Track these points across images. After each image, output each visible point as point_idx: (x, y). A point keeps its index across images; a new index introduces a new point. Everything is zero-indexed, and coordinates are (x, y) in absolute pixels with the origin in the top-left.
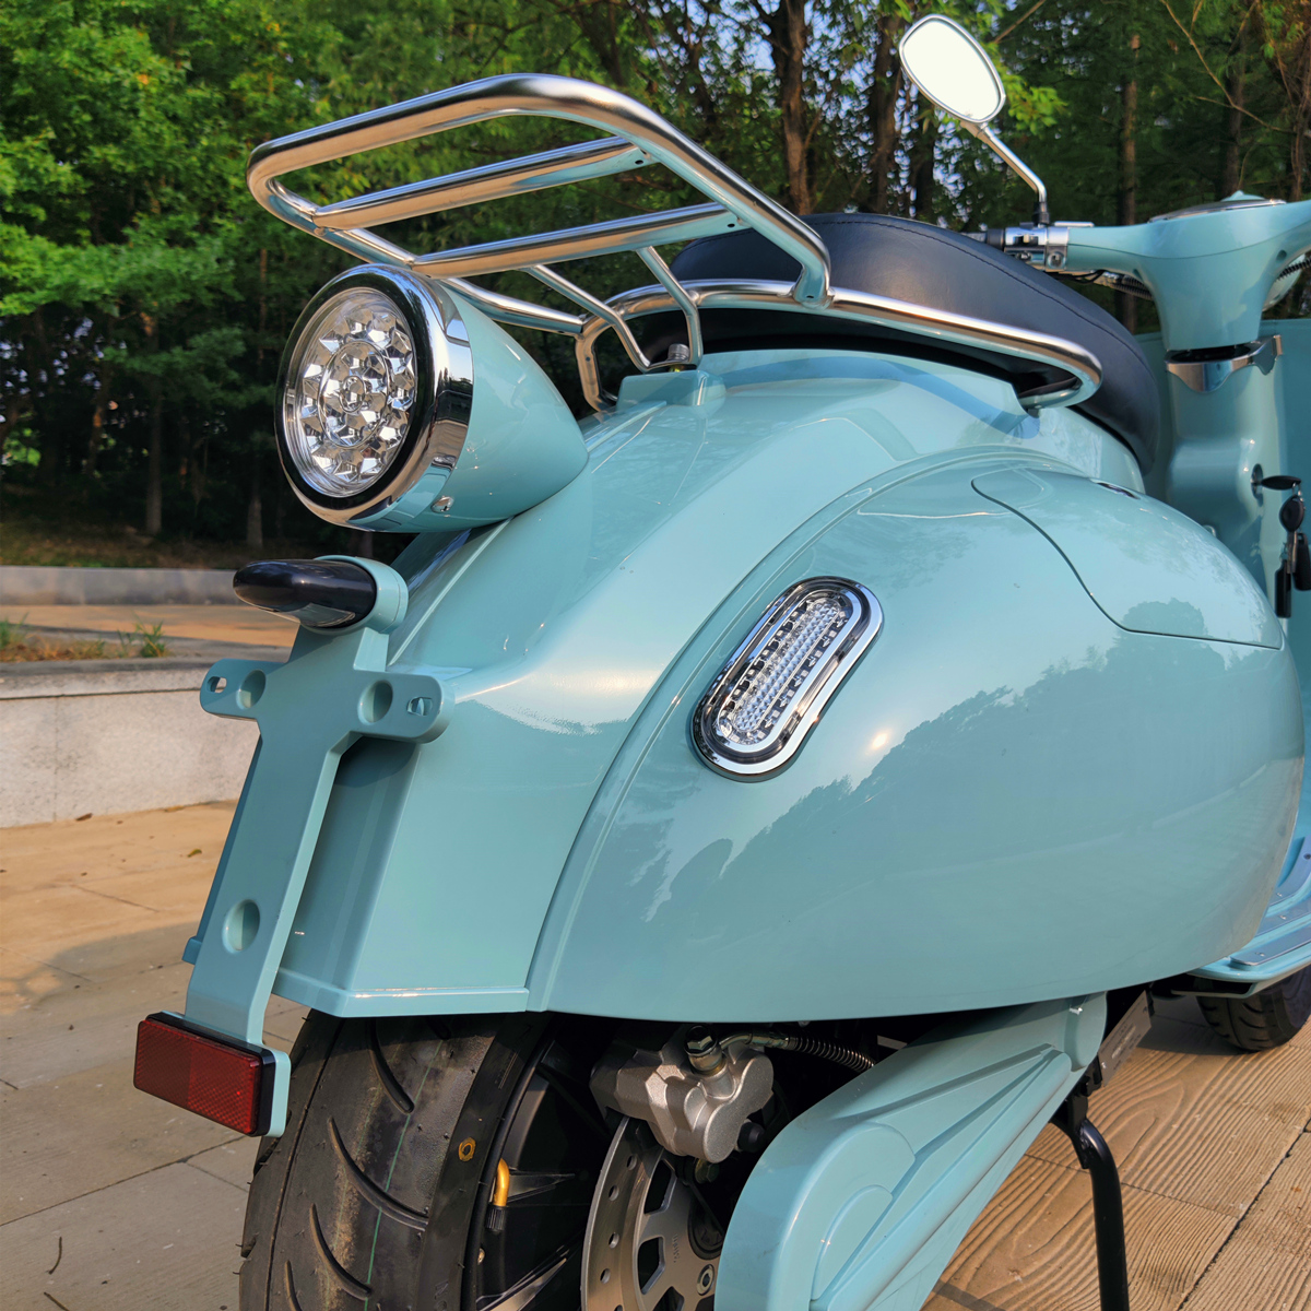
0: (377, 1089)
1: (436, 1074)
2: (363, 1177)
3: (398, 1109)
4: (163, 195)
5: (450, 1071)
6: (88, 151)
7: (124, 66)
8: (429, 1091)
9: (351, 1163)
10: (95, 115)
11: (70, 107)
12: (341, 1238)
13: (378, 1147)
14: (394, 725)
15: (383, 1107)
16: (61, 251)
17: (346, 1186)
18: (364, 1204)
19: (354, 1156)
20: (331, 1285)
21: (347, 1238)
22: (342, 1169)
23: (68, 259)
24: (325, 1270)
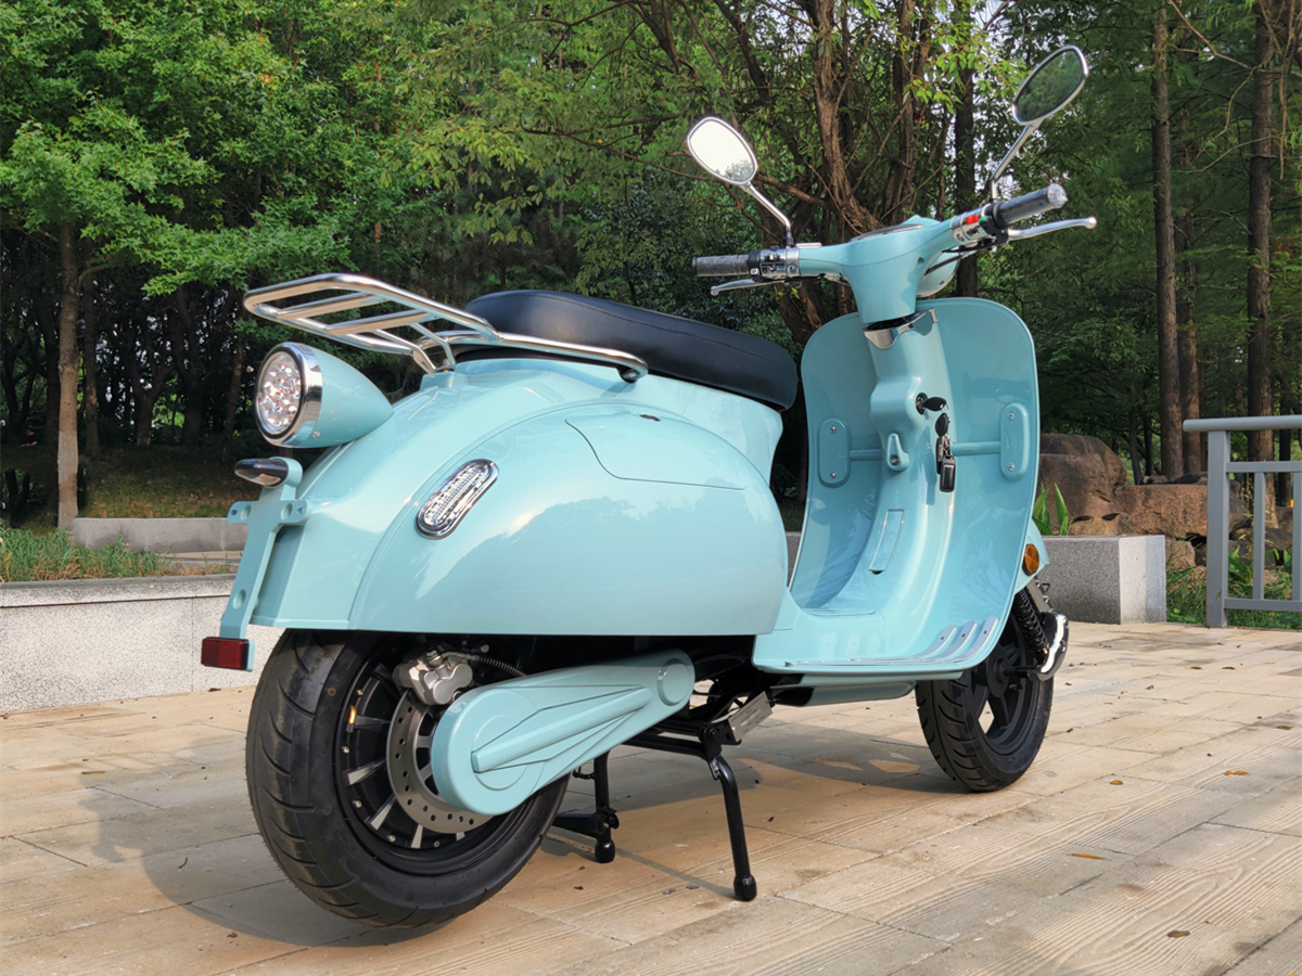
0: (295, 666)
1: (318, 661)
2: (288, 698)
3: (302, 674)
4: (286, 180)
5: (324, 659)
6: (219, 146)
7: (249, 69)
8: (316, 667)
9: (284, 694)
10: (224, 114)
11: (203, 108)
12: (280, 722)
13: (295, 687)
14: (293, 519)
15: (297, 672)
16: (198, 236)
17: (282, 702)
18: (289, 709)
19: (286, 690)
20: (276, 740)
21: (282, 721)
22: (281, 696)
23: (204, 243)
24: (274, 734)
